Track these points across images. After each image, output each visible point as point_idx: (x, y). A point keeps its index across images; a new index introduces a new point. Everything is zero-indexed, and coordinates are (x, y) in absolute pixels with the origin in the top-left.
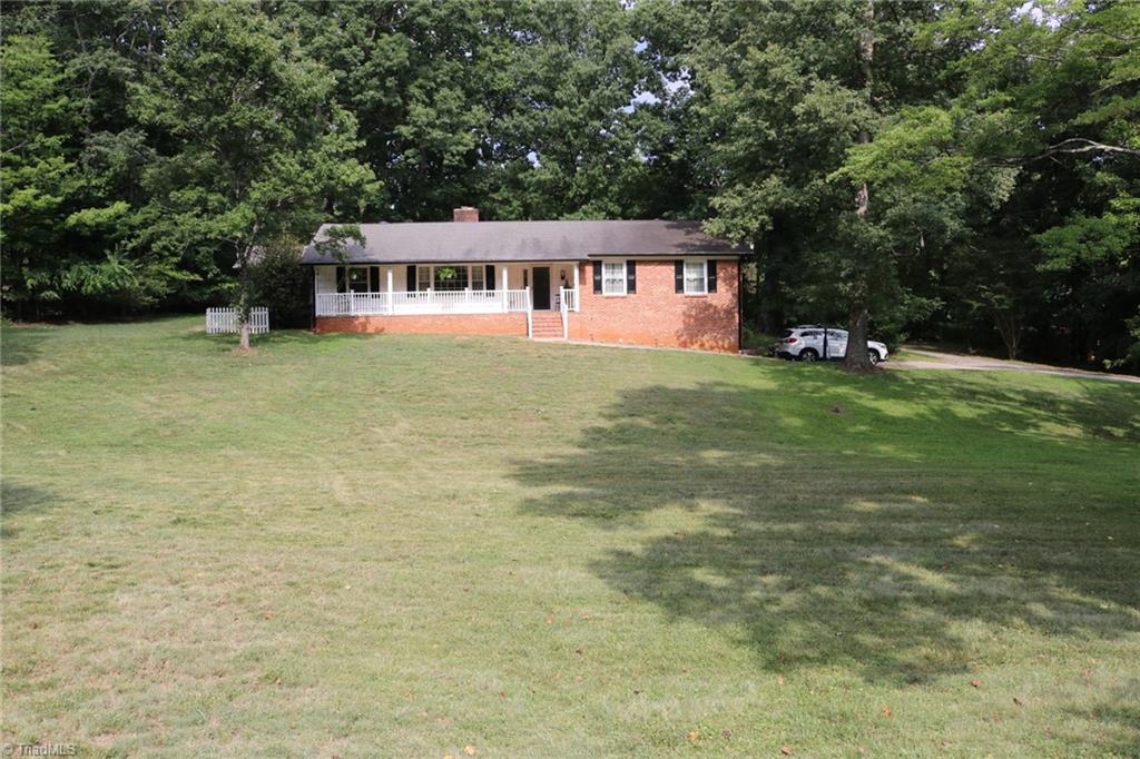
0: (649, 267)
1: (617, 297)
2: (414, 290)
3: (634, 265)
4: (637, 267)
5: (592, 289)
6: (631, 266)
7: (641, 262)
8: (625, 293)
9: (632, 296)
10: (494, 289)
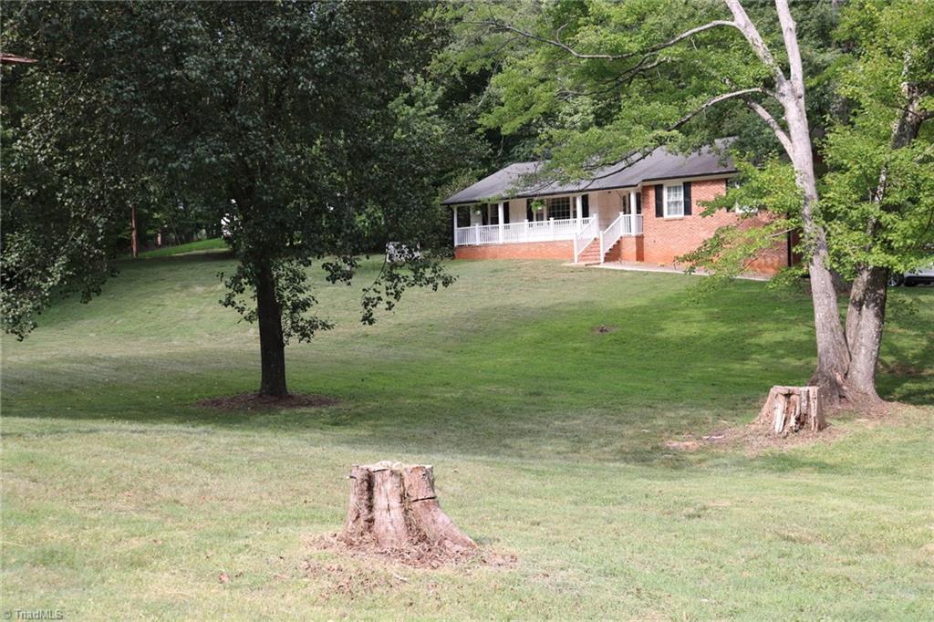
0: (703, 188)
1: (675, 220)
2: (542, 220)
3: (690, 186)
4: (693, 188)
5: (654, 213)
6: (687, 186)
7: (697, 183)
8: (682, 215)
9: (688, 217)
10: (588, 216)
